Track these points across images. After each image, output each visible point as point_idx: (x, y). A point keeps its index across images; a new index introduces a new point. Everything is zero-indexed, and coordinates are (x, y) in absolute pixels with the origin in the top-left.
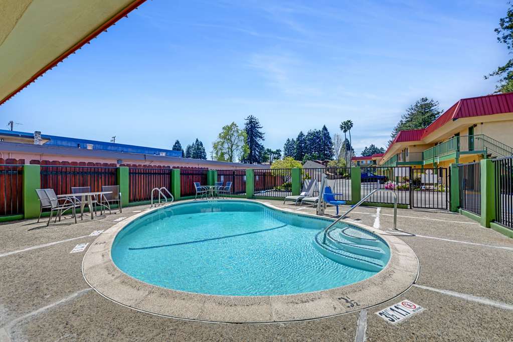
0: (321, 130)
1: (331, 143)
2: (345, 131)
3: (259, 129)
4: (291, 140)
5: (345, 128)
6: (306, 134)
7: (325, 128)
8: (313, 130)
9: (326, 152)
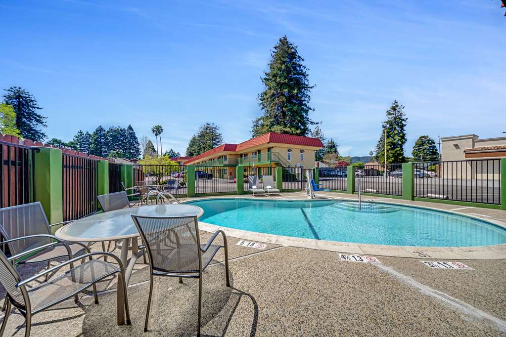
0: (126, 129)
1: (137, 143)
2: (157, 135)
3: (36, 109)
4: (85, 133)
5: (156, 132)
6: (108, 129)
7: (130, 128)
8: (116, 127)
9: (132, 151)
